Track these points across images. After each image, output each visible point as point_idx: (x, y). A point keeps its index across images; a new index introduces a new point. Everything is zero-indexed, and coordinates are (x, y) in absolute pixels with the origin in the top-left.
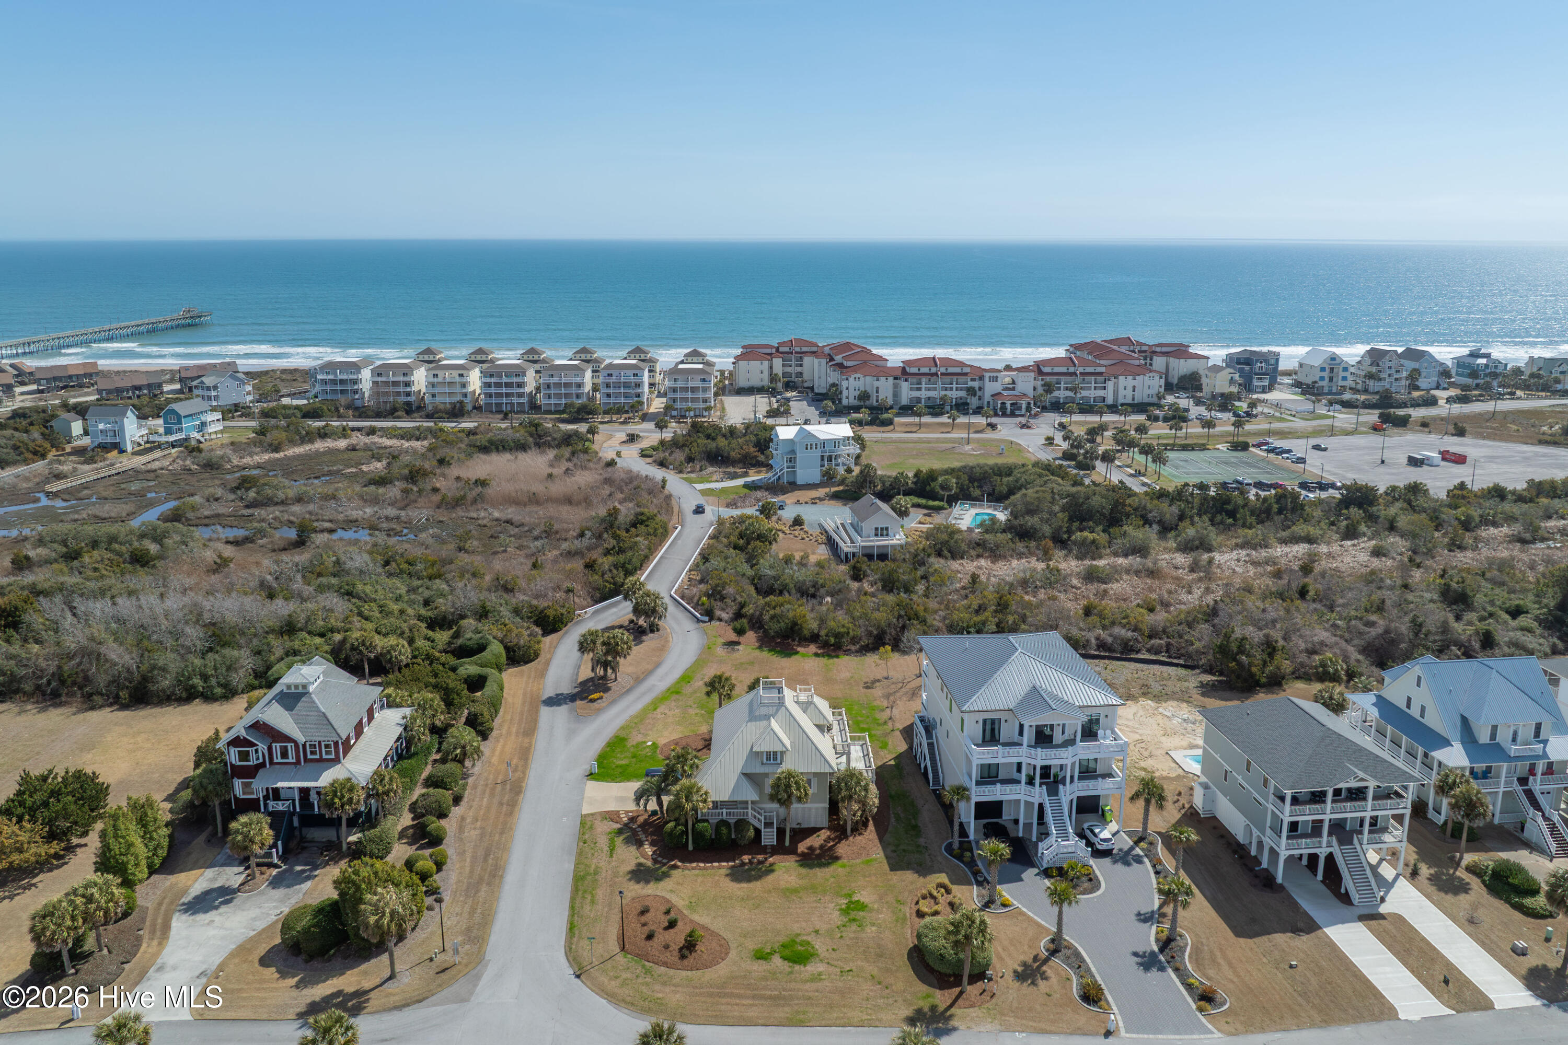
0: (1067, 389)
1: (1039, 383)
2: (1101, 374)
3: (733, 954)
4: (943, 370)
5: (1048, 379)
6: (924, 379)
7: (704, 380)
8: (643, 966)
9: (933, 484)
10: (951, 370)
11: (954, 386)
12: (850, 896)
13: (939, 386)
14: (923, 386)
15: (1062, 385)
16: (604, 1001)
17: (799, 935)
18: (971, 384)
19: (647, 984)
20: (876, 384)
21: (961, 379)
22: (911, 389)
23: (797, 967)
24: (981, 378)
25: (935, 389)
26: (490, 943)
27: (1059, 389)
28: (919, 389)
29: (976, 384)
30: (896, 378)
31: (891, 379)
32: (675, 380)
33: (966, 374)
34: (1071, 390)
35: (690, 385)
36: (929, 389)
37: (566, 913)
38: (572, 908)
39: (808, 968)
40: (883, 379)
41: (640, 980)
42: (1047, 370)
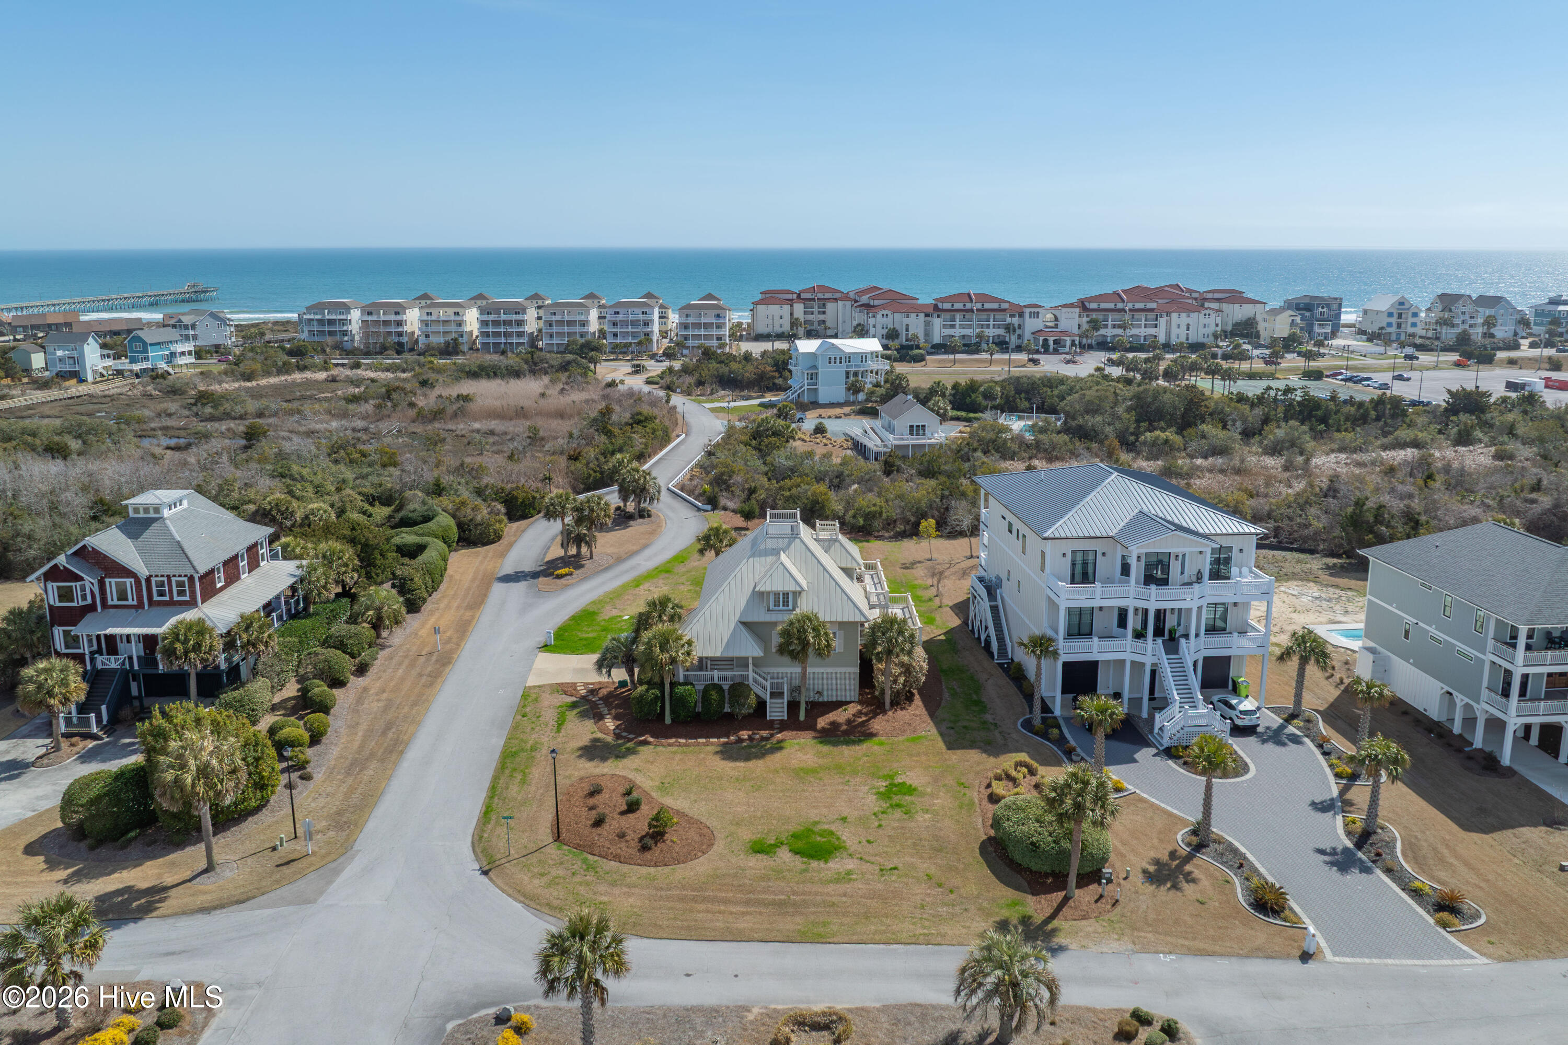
0: (1114, 326)
1: (1085, 320)
2: (1152, 310)
3: (719, 846)
4: (979, 306)
5: (1094, 315)
6: (958, 316)
7: (718, 316)
8: (585, 861)
9: (973, 396)
10: (988, 306)
11: (991, 323)
12: (891, 777)
13: (975, 322)
14: (958, 323)
15: (1110, 323)
16: (519, 906)
17: (817, 823)
18: (1009, 320)
19: (587, 884)
20: (906, 321)
21: (999, 316)
22: (944, 326)
23: (814, 864)
24: (1021, 315)
25: (970, 326)
26: (365, 830)
27: (1106, 326)
28: (953, 326)
29: (1016, 321)
30: (927, 315)
31: (922, 315)
32: (687, 316)
33: (1004, 310)
34: (1120, 326)
35: (703, 320)
36: (962, 326)
37: (482, 796)
38: (493, 790)
39: (831, 864)
40: (913, 316)
41: (577, 879)
42: (1093, 306)
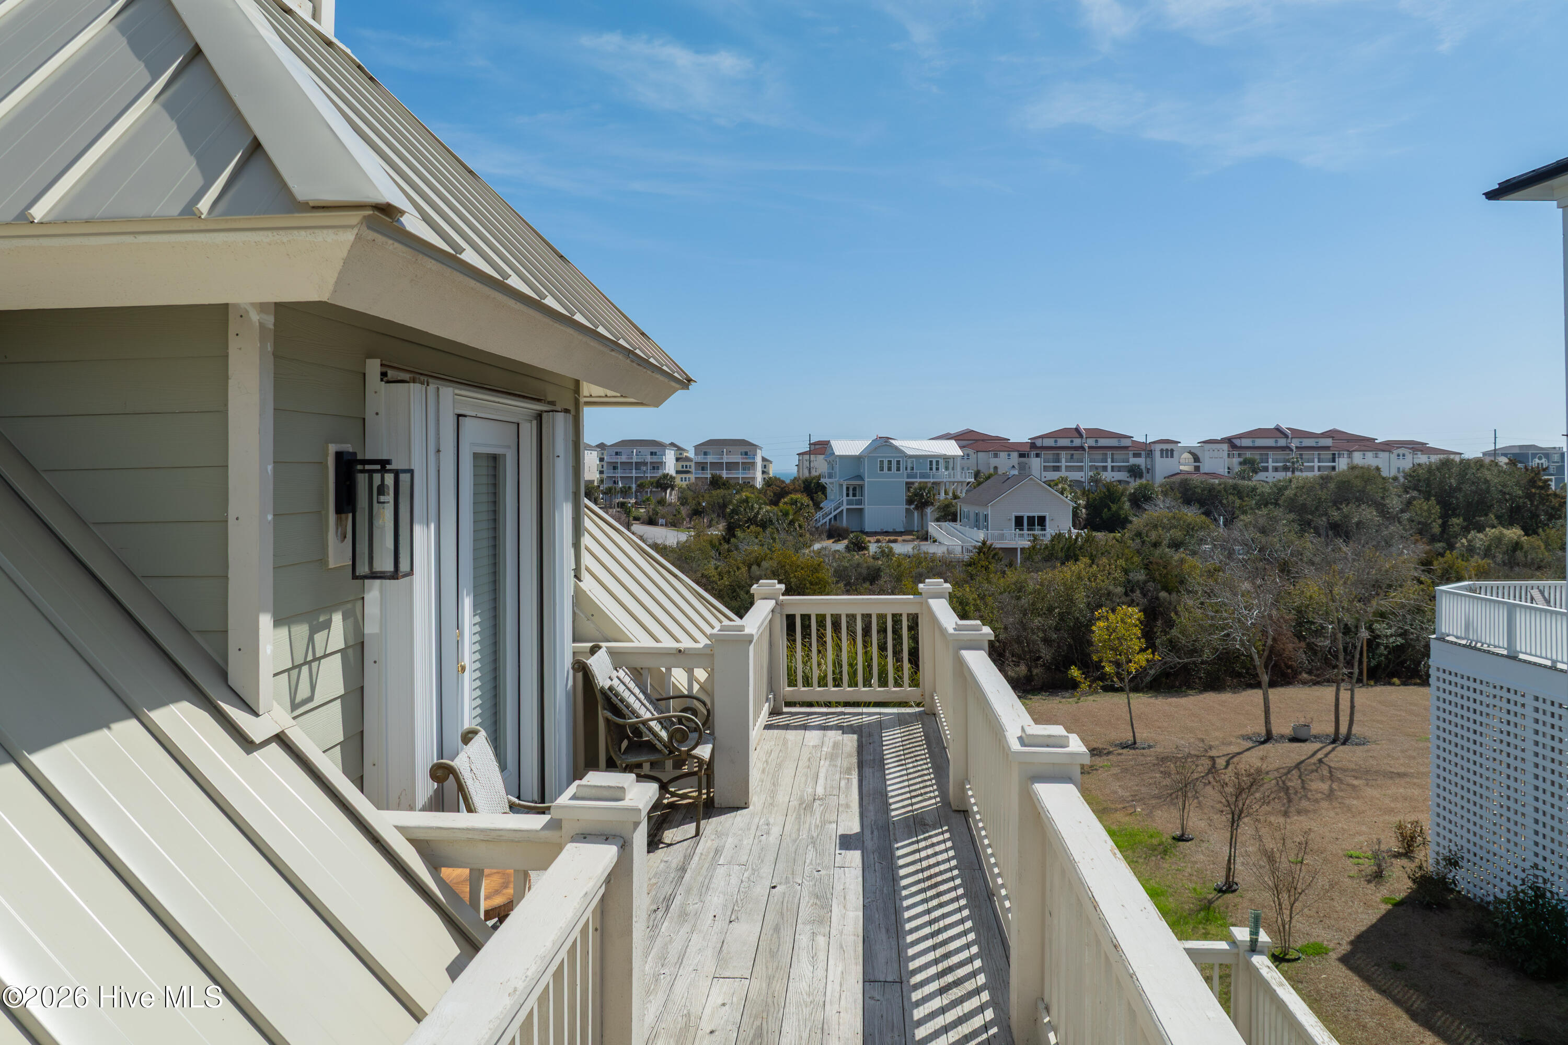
0: (1276, 469)
1: (1236, 460)
2: (1327, 448)
4: (1091, 442)
5: (1248, 454)
6: (1063, 455)
7: (746, 454)
10: (1103, 442)
11: (1109, 464)
13: (1087, 463)
14: (1063, 464)
15: (1271, 464)
18: (1133, 461)
20: (994, 462)
21: (1119, 455)
22: (1046, 469)
24: (1150, 453)
25: (1080, 469)
27: (1266, 469)
28: (1057, 469)
29: (1141, 461)
30: (1022, 455)
31: (1015, 455)
32: (705, 454)
33: (1126, 448)
34: (1286, 469)
35: (726, 459)
36: (1068, 468)
40: (1003, 455)
42: (1246, 442)
